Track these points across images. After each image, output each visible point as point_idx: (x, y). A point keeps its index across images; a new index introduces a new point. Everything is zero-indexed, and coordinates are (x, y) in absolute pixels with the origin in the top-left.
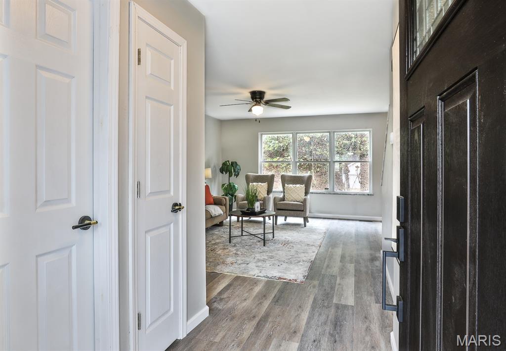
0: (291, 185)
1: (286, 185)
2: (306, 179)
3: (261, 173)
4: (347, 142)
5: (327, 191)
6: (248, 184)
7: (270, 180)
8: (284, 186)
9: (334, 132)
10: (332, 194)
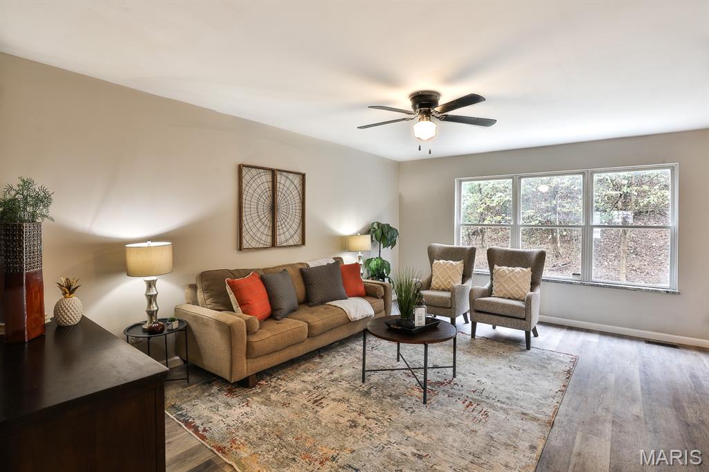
0: (505, 268)
1: (496, 267)
2: (534, 257)
3: (458, 243)
4: (614, 193)
5: (576, 278)
6: (432, 262)
7: (467, 256)
8: (491, 268)
9: (592, 173)
10: (587, 285)
